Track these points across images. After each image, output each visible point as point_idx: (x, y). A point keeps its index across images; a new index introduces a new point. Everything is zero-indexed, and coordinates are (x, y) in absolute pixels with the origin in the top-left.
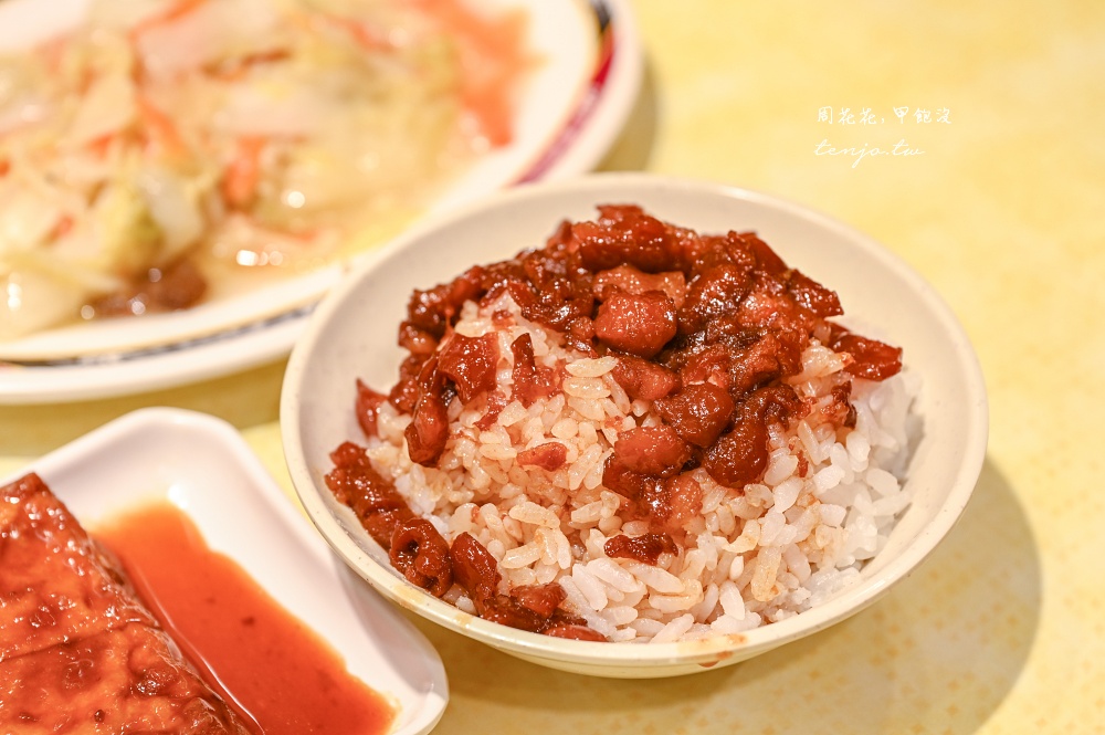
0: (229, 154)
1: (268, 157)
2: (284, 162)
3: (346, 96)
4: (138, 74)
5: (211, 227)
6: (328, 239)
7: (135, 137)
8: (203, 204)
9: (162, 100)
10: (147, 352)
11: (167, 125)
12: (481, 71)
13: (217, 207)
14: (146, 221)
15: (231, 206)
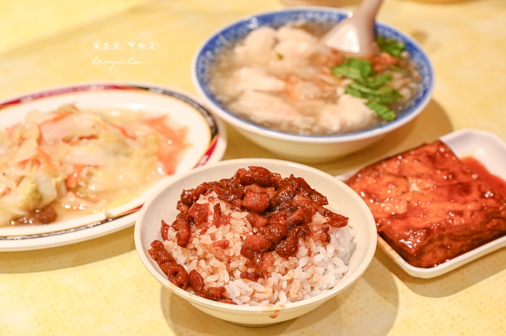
0: (70, 170)
1: (84, 172)
2: (90, 174)
3: (116, 153)
4: (40, 140)
5: (60, 196)
6: (103, 202)
7: (36, 162)
8: (58, 187)
9: (47, 149)
10: (31, 237)
11: (48, 158)
13: (63, 188)
14: (36, 191)
15: (69, 189)
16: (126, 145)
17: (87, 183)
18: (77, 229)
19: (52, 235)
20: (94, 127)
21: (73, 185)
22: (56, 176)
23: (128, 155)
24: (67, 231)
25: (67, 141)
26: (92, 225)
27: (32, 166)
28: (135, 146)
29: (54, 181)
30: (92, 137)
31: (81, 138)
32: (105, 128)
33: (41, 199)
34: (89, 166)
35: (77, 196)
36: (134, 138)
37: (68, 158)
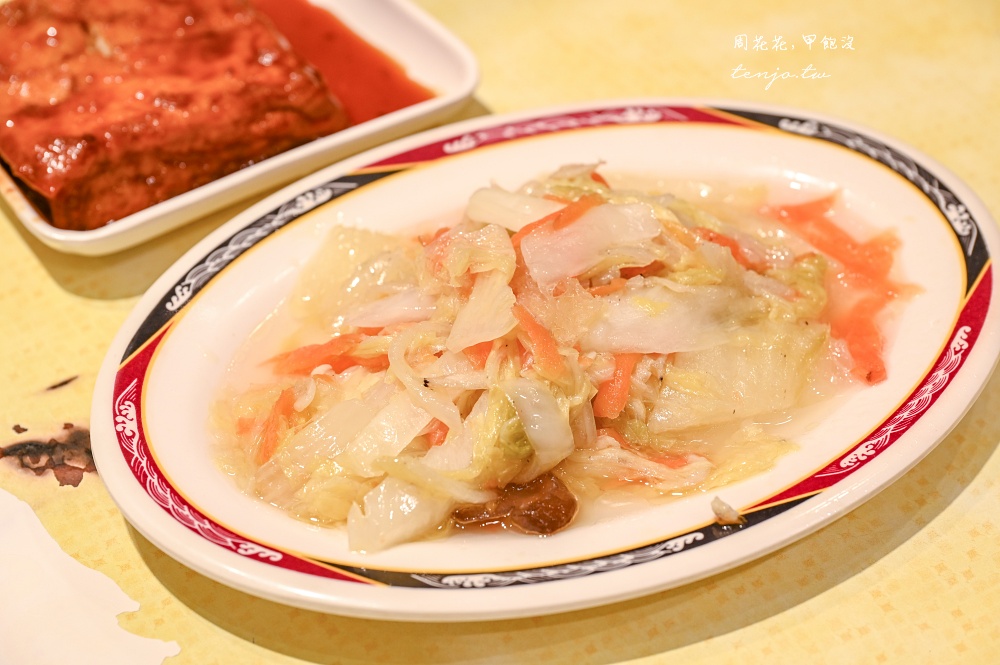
0: (605, 371)
1: (643, 371)
2: (657, 380)
3: (720, 316)
4: (519, 281)
5: (581, 444)
6: (697, 465)
7: (514, 347)
8: (574, 422)
9: (542, 314)
10: (511, 577)
11: (546, 336)
12: (850, 297)
13: (588, 423)
14: (520, 437)
15: (600, 423)
16: (746, 293)
17: (649, 406)
18: (640, 553)
19: (573, 575)
20: (659, 241)
21: (612, 414)
22: (569, 392)
23: (751, 321)
24: (610, 560)
25: (590, 281)
26: (680, 543)
27: (504, 360)
28: (767, 296)
29: (565, 406)
30: (657, 269)
31: (627, 273)
32: (690, 245)
33: (530, 457)
34: (655, 356)
35: (625, 445)
36: (761, 269)
37: (599, 336)
